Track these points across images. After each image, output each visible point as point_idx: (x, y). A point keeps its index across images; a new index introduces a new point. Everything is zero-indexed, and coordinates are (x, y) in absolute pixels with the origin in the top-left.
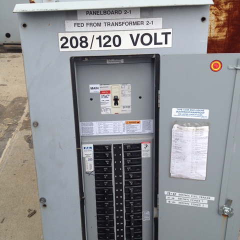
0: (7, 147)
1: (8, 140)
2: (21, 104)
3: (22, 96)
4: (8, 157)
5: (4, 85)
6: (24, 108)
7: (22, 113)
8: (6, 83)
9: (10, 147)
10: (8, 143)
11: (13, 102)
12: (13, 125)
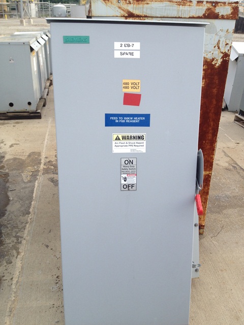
0: (36, 186)
1: (35, 182)
2: (36, 156)
3: (36, 151)
4: (39, 192)
5: (17, 144)
6: (41, 160)
7: (40, 163)
8: (18, 143)
9: (38, 186)
10: (36, 184)
11: (29, 156)
12: (36, 171)
